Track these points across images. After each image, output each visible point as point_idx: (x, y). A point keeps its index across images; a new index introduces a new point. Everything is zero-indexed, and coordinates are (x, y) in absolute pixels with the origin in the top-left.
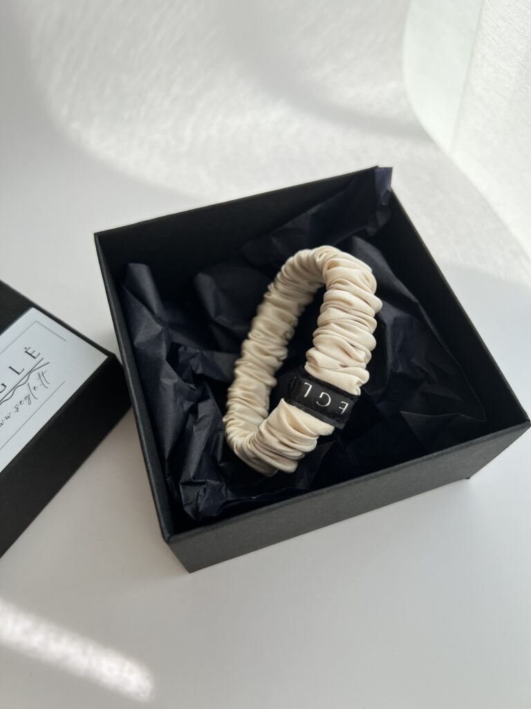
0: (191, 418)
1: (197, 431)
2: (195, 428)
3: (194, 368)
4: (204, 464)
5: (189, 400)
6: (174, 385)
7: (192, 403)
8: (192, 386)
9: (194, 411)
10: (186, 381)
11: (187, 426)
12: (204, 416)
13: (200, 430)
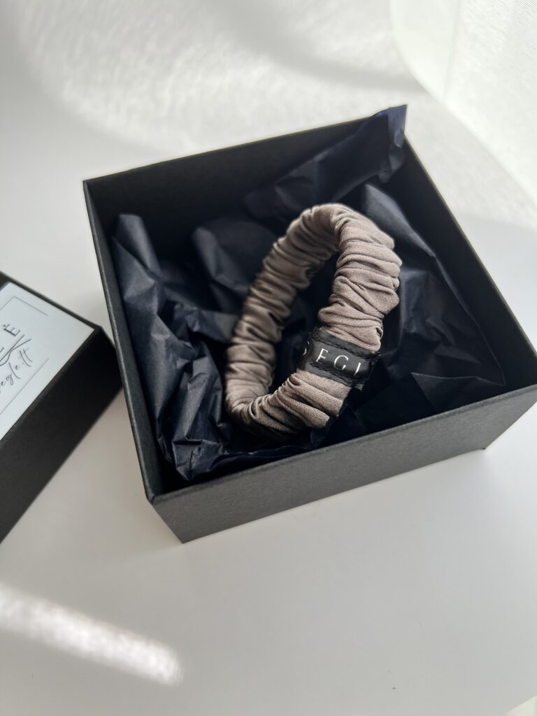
0: (185, 376)
1: (191, 389)
2: (189, 386)
3: (190, 325)
4: (200, 423)
5: (183, 357)
6: (167, 340)
7: (186, 361)
8: (188, 344)
9: (188, 369)
10: (180, 338)
11: (182, 385)
12: (200, 374)
13: (195, 387)
